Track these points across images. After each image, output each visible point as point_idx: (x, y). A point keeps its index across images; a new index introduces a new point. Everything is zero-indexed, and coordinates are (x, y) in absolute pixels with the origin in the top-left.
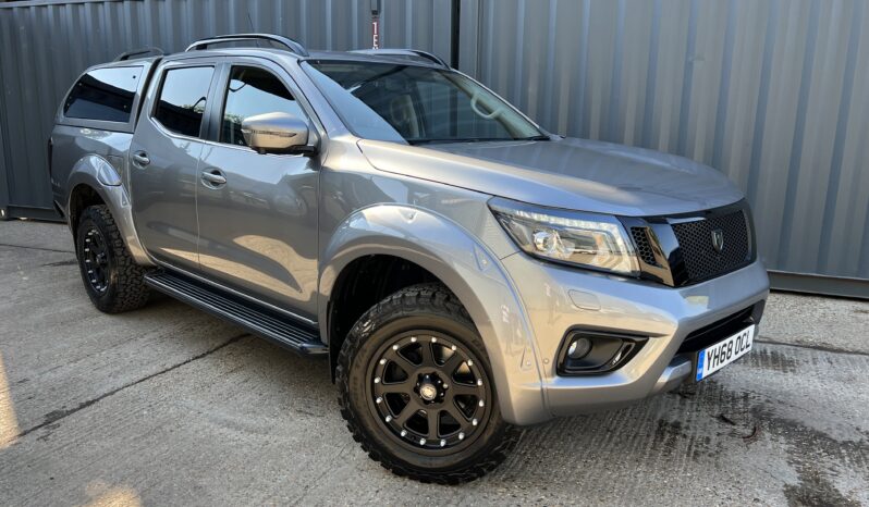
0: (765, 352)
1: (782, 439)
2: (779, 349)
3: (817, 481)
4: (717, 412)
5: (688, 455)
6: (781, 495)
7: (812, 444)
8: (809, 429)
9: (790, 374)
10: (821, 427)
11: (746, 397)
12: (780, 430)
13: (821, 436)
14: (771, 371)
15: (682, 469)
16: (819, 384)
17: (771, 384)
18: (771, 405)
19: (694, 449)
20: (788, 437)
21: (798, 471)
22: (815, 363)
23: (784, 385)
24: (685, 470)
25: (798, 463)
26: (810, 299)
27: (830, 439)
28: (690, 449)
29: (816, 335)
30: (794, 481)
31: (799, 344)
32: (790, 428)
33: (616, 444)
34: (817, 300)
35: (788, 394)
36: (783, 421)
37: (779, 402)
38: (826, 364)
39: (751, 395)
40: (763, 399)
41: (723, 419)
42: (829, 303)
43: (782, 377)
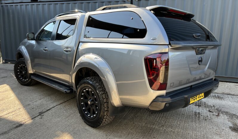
0: (216, 95)
1: (225, 116)
2: (219, 95)
3: (236, 125)
4: (208, 110)
5: (204, 120)
6: (229, 128)
7: (233, 117)
8: (231, 113)
9: (223, 101)
10: (234, 113)
11: (214, 106)
12: (224, 114)
13: (235, 115)
14: (219, 100)
15: (203, 123)
16: (231, 103)
17: (219, 103)
18: (220, 108)
19: (205, 118)
20: (227, 115)
21: (231, 123)
22: (228, 98)
23: (223, 103)
24: (204, 123)
25: (230, 121)
26: (223, 83)
27: (237, 116)
28: (204, 118)
29: (227, 91)
30: (231, 125)
31: (223, 94)
32: (227, 113)
33: (186, 118)
34: (225, 83)
35: (224, 105)
36: (224, 112)
37: (222, 107)
38: (231, 98)
39: (215, 106)
40: (218, 106)
41: (209, 111)
42: (228, 83)
43: (221, 101)
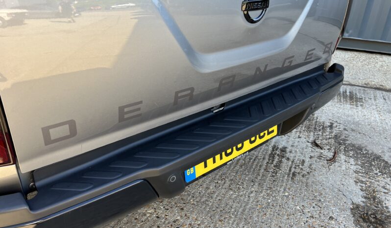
0: (346, 92)
1: (352, 161)
2: (355, 90)
3: (374, 198)
4: (311, 139)
5: (289, 175)
6: (349, 212)
7: (371, 165)
8: (370, 152)
9: (360, 108)
10: (377, 151)
11: (331, 126)
12: (351, 153)
13: (378, 158)
14: (348, 106)
15: (282, 189)
16: (377, 116)
17: (348, 116)
18: (346, 132)
19: (293, 169)
20: (356, 159)
21: (362, 190)
22: (375, 100)
23: (356, 117)
24: (285, 190)
25: (362, 182)
26: (374, 56)
27: (384, 160)
28: (290, 170)
29: (376, 81)
30: (359, 200)
31: (366, 86)
32: (358, 151)
33: (241, 166)
34: (378, 56)
35: (357, 124)
36: (353, 146)
37: (353, 130)
38: (382, 100)
39: (335, 125)
40: (342, 127)
41: (315, 144)
42: (385, 58)
43: (355, 111)
